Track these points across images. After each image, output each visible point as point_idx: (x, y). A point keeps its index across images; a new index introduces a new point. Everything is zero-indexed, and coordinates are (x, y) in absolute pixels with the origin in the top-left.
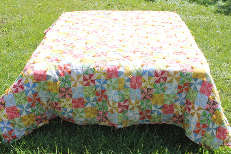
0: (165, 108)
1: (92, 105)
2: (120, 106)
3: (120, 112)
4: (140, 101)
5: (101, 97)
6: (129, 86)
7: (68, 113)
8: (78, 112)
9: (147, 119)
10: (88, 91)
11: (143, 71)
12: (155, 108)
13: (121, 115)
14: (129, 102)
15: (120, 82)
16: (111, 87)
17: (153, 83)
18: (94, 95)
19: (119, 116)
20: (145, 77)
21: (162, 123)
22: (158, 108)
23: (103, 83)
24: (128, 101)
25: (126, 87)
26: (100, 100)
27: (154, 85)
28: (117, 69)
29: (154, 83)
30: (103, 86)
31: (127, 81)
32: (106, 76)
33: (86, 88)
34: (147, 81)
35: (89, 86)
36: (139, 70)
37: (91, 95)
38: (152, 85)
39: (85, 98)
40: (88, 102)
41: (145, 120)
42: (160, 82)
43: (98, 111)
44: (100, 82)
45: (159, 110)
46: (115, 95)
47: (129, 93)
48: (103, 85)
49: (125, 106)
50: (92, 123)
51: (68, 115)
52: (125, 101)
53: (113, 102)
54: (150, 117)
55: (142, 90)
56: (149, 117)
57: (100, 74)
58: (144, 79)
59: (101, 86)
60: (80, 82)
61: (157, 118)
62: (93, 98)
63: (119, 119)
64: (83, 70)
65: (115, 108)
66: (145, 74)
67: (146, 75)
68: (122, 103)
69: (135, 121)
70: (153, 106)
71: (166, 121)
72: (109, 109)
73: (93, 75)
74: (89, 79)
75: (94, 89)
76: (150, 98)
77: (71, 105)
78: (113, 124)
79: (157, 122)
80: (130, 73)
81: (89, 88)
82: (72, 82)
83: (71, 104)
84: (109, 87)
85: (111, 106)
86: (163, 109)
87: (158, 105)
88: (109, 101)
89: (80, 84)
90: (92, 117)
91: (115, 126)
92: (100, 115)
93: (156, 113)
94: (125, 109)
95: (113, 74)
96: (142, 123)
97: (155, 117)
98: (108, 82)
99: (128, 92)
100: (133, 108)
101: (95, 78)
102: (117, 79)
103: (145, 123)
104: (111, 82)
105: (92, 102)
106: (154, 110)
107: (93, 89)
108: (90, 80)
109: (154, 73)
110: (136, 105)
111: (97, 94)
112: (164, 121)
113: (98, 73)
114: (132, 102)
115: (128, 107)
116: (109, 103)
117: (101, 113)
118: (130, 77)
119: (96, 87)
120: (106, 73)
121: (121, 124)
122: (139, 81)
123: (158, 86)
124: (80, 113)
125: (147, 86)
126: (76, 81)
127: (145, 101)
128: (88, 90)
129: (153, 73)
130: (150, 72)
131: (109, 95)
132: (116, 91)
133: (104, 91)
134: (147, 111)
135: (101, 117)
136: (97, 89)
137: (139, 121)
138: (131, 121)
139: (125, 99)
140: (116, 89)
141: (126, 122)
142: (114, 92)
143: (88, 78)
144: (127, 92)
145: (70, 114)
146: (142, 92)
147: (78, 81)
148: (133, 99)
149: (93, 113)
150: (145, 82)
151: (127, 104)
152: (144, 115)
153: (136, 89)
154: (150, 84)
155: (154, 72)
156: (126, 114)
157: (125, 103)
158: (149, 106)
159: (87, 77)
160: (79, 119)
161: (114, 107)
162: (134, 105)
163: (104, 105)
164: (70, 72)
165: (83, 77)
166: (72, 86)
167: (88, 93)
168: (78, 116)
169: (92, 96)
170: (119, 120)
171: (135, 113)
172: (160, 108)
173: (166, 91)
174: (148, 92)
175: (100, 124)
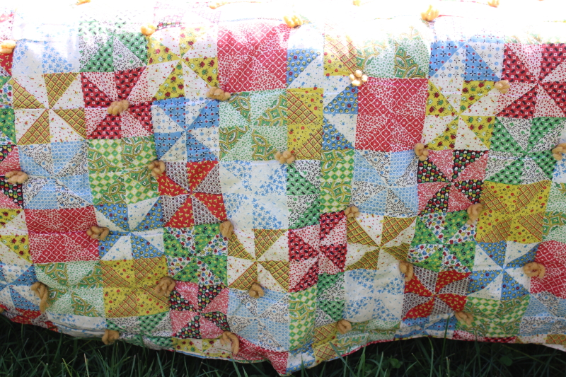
0: (550, 263)
1: (141, 246)
2: (298, 249)
3: (300, 287)
4: (414, 224)
5: (189, 200)
6: (351, 138)
7: (15, 287)
8: (64, 282)
9: (440, 316)
10: (113, 169)
11: (435, 47)
12: (490, 261)
13: (304, 299)
14: (349, 224)
15: (295, 110)
16: (244, 146)
17: (489, 120)
18: (150, 193)
19: (298, 307)
20: (448, 83)
21: (525, 340)
22: (507, 260)
23: (198, 122)
24: (342, 225)
25: (330, 142)
26: (181, 220)
27: (497, 130)
28: (281, 36)
29: (493, 122)
30: (199, 138)
31: (340, 105)
32: (215, 80)
33: (102, 150)
34: (458, 110)
35: (118, 141)
36: (411, 42)
37: (130, 188)
38: (483, 132)
39: (101, 206)
40: (120, 230)
41: (433, 319)
42: (532, 113)
43: (176, 281)
44: (177, 114)
45: (510, 271)
46: (267, 189)
47: (350, 176)
48: (196, 132)
49: (326, 249)
50: (147, 341)
51: (15, 295)
52: (327, 222)
53: (258, 234)
54: (458, 304)
55: (423, 158)
56: (455, 308)
57: (179, 66)
58: (437, 95)
59: (189, 136)
60: (64, 114)
61: (499, 315)
62: (146, 205)
63: (296, 324)
64: (82, 44)
65: (268, 265)
66: (446, 64)
67: (453, 72)
68: (310, 235)
69: (380, 323)
70: (478, 249)
71: (544, 331)
72: (236, 269)
73: (137, 72)
74: (120, 97)
75: (145, 158)
76: (469, 205)
77: (23, 247)
78: (261, 352)
79: (494, 331)
80: (353, 62)
81: (119, 149)
82: (19, 113)
83: (23, 240)
84: (235, 141)
85: (245, 255)
86: (534, 265)
87: (509, 243)
88: (232, 226)
89: (66, 125)
90: (143, 313)
91: (275, 360)
92: (185, 305)
93: (494, 290)
94: (327, 266)
95: (258, 66)
96: (416, 332)
97: (489, 308)
98: (229, 116)
99: (343, 169)
100: (369, 261)
101: (153, 92)
102: (278, 92)
103: (429, 332)
104: (246, 114)
105: (137, 229)
106: (487, 269)
107: (140, 158)
108: (125, 103)
109: (501, 60)
110: (388, 245)
111: (165, 184)
112: (536, 333)
113: (168, 64)
114: (366, 229)
115: (343, 255)
116: (232, 237)
117: (188, 293)
118: (357, 83)
119: (160, 144)
120: (212, 63)
121: (307, 346)
122: (412, 108)
123: (515, 136)
124: (76, 290)
125: (453, 137)
126: (42, 111)
127: (436, 224)
128: (115, 161)
129: (493, 60)
130: (479, 52)
131: (234, 189)
132: (276, 164)
133: (202, 167)
134: (449, 277)
135: (192, 315)
136: (166, 157)
137: (402, 325)
138: (358, 327)
139: (326, 210)
140: (270, 157)
141: (332, 334)
142: (262, 171)
143: (113, 93)
144: (339, 173)
145: (25, 291)
146: (426, 171)
147: (56, 107)
148: (372, 212)
149: (145, 289)
150: (441, 110)
151: (336, 236)
152: (429, 295)
153: (391, 155)
154: (472, 128)
155: (502, 53)
156: (332, 295)
157: (324, 232)
158: (458, 250)
159: (107, 85)
160: (76, 317)
161: (262, 259)
162: (378, 241)
163: (206, 249)
164: (11, 55)
165: (85, 86)
166: (18, 136)
167: (112, 181)
168: (64, 302)
169: (139, 194)
170: (296, 331)
171: (379, 282)
172: (520, 263)
173: (560, 169)
174: (456, 173)
175: (185, 350)
